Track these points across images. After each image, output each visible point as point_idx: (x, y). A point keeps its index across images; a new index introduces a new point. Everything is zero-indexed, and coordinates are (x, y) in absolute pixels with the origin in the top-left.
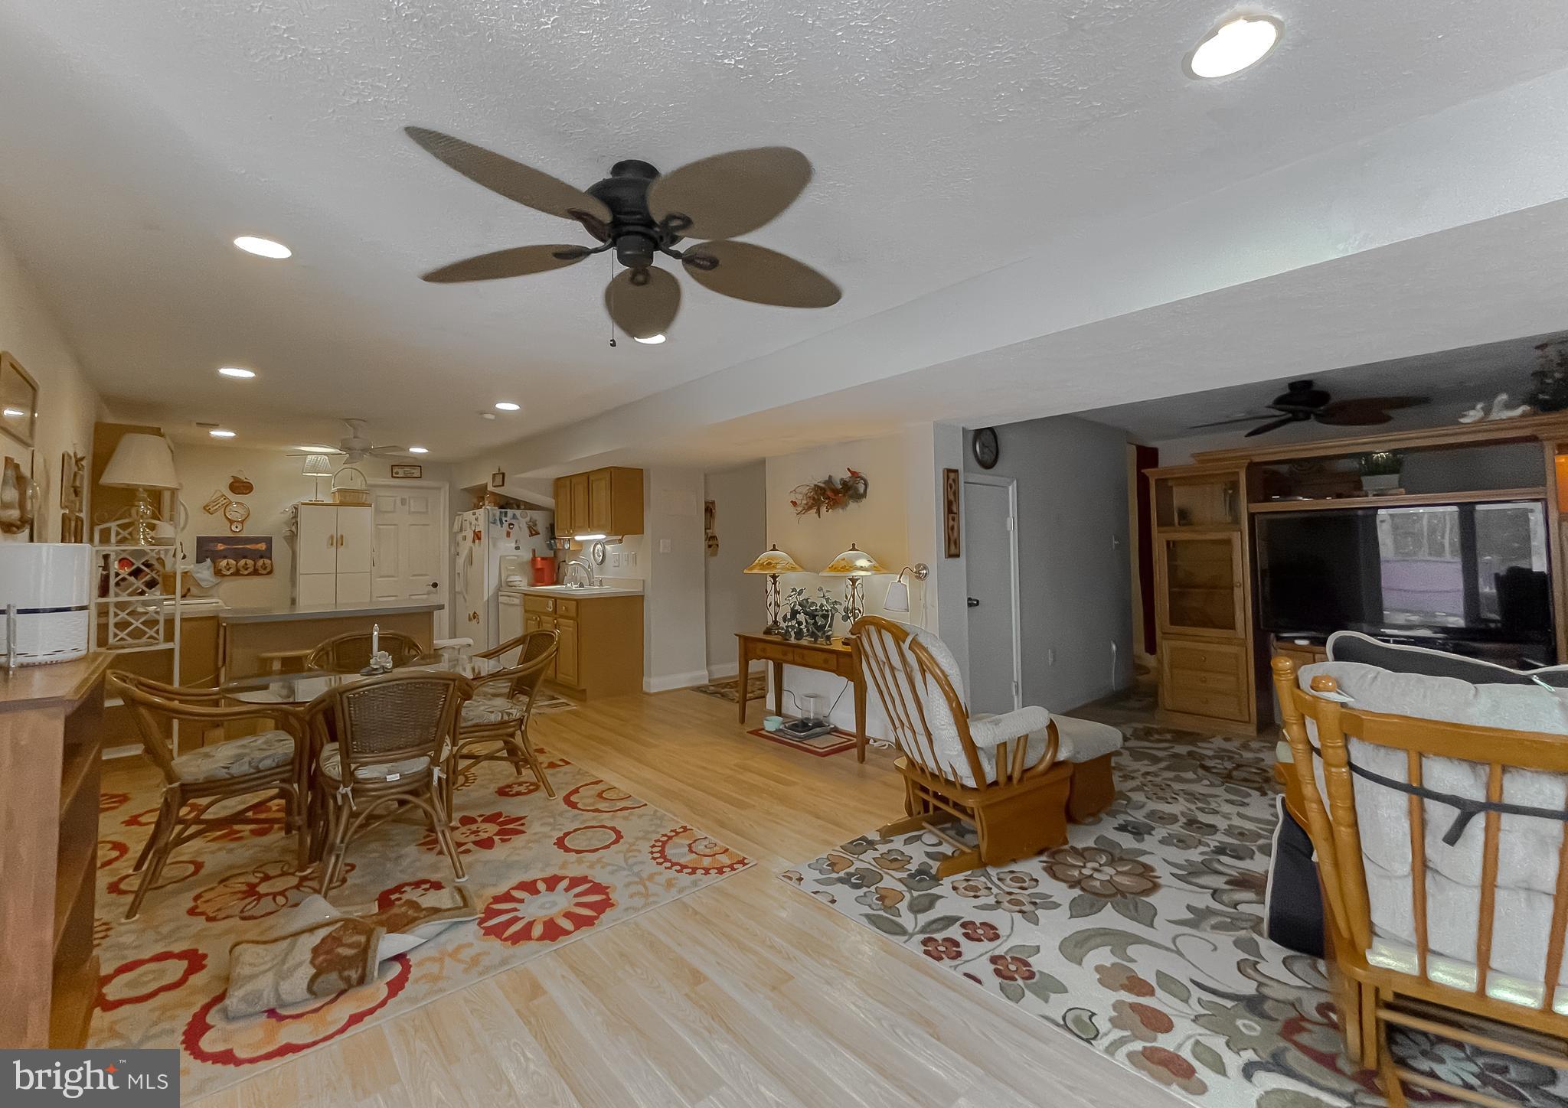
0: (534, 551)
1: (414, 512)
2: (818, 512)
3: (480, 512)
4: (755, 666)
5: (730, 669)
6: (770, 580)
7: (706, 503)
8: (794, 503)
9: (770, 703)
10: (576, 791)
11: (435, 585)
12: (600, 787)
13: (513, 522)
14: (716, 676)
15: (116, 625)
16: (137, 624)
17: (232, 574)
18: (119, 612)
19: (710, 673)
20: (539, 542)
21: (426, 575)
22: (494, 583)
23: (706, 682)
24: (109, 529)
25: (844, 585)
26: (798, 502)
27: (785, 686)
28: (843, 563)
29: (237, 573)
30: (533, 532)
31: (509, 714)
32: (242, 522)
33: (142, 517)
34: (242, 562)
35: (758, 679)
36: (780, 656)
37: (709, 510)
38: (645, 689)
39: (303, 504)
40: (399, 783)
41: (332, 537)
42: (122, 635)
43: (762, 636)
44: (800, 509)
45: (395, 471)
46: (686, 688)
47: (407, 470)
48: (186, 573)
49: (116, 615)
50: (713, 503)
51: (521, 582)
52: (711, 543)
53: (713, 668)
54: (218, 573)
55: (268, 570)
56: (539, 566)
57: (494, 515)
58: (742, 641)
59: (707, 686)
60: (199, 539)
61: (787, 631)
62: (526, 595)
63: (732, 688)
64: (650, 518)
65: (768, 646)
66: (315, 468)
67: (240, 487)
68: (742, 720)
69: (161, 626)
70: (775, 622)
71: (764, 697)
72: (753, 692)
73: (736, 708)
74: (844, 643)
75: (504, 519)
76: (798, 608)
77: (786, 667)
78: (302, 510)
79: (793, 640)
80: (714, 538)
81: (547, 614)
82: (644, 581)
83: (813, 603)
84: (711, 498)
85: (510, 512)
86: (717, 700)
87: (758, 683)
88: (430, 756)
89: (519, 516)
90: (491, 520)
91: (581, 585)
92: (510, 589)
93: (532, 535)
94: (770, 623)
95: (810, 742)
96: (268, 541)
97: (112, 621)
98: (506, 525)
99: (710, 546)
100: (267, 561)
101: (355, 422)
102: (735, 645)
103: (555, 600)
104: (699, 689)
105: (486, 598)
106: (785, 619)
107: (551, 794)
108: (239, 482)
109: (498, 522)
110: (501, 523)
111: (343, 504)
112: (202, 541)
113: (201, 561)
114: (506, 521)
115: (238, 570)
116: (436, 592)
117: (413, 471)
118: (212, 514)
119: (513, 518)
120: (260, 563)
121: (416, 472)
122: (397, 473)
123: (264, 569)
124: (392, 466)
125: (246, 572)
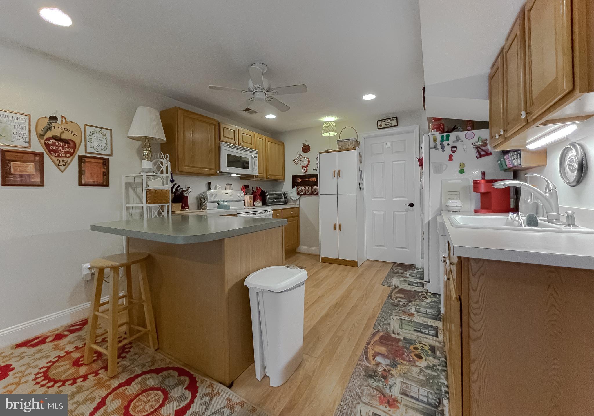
0: (483, 173)
1: (395, 152)
11: (411, 205)
13: (456, 144)
17: (303, 194)
21: (404, 197)
22: (435, 206)
29: (305, 194)
32: (306, 167)
33: (146, 157)
34: (307, 188)
39: (320, 153)
41: (334, 172)
45: (379, 124)
47: (388, 121)
51: (462, 207)
54: (298, 193)
55: (317, 192)
56: (483, 190)
57: (435, 140)
60: (293, 176)
66: (327, 130)
67: (306, 149)
75: (445, 143)
78: (320, 156)
85: (454, 135)
89: (464, 138)
90: (433, 145)
93: (481, 156)
96: (317, 176)
98: (448, 149)
100: (316, 187)
108: (305, 146)
109: (439, 146)
110: (443, 147)
111: (340, 150)
112: (294, 178)
113: (293, 187)
114: (448, 145)
115: (305, 192)
116: (413, 210)
117: (391, 122)
118: (296, 164)
119: (457, 140)
120: (314, 189)
121: (394, 122)
122: (381, 126)
123: (315, 192)
124: (378, 121)
125: (308, 193)
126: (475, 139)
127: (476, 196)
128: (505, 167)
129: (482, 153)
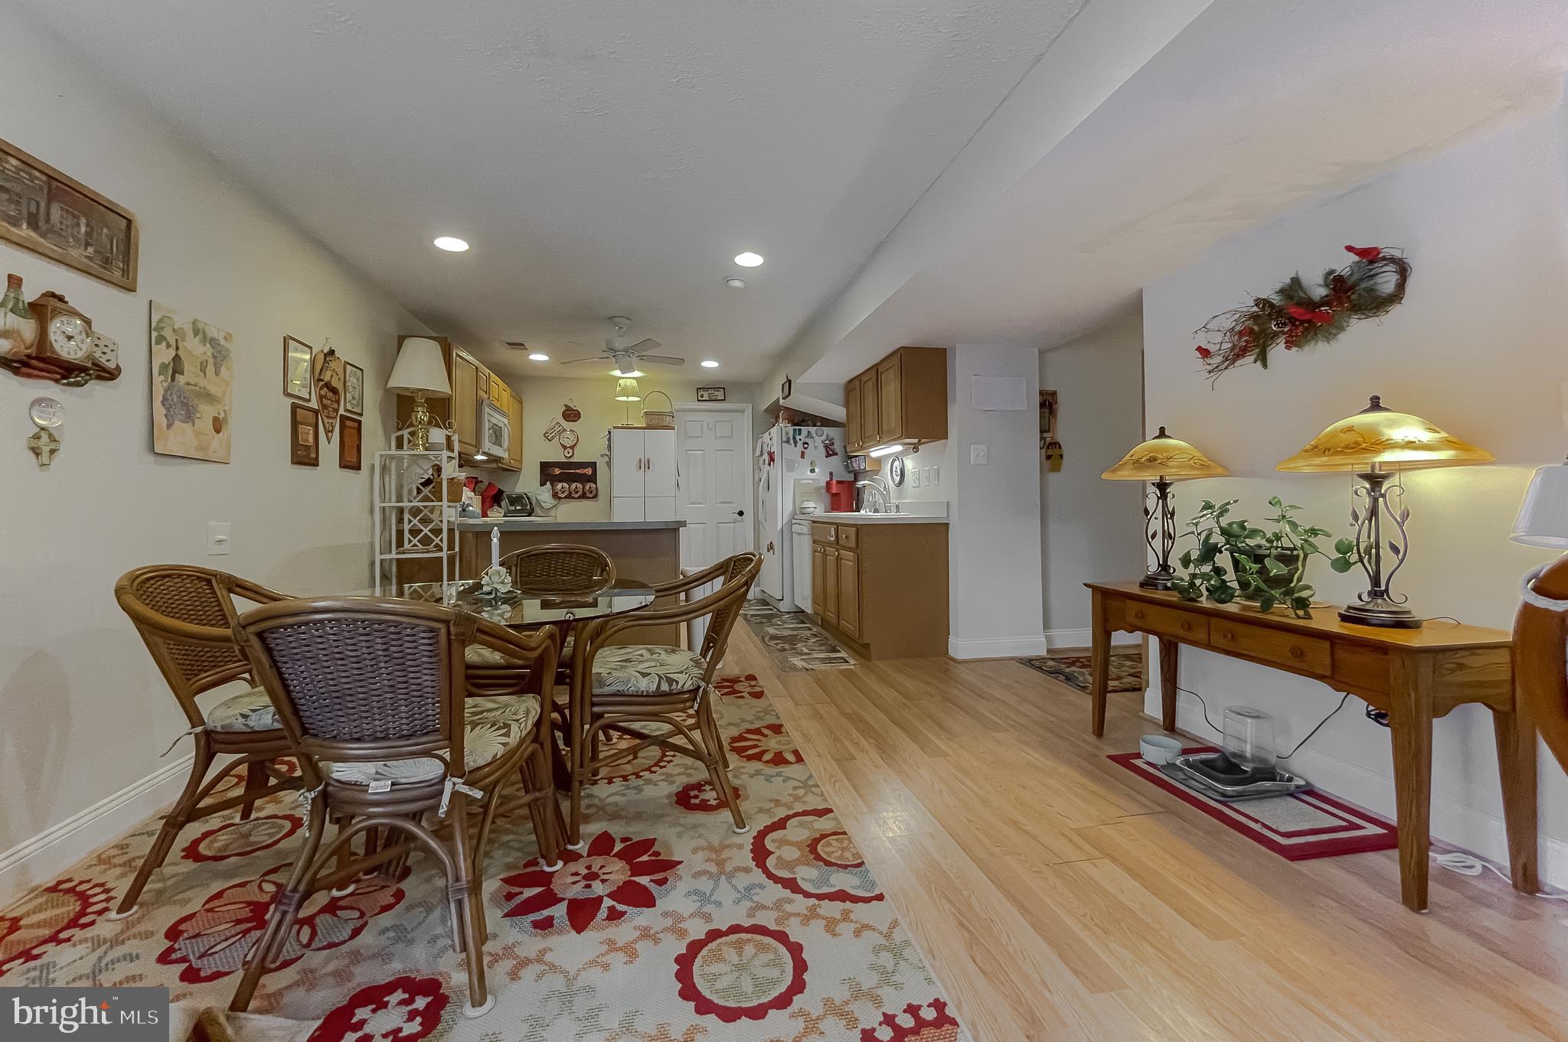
0: (831, 474)
1: (720, 437)
2: (1263, 359)
3: (774, 430)
4: (1121, 639)
5: (1078, 636)
6: (1153, 493)
7: (1041, 393)
8: (1205, 353)
9: (1153, 703)
10: (781, 824)
11: (741, 513)
12: (824, 824)
13: (808, 440)
14: (1059, 644)
15: (411, 532)
16: (426, 531)
17: (566, 497)
18: (412, 519)
19: (1049, 639)
20: (836, 463)
21: (731, 503)
22: (789, 508)
23: (1044, 653)
24: (402, 436)
25: (1350, 491)
26: (1212, 348)
27: (1183, 681)
28: (1350, 438)
29: (569, 496)
30: (830, 452)
31: (670, 681)
32: (572, 447)
33: (420, 423)
34: (574, 486)
35: (1128, 657)
36: (1177, 630)
37: (1048, 404)
38: (951, 653)
39: (614, 428)
40: (390, 796)
41: (640, 461)
42: (415, 541)
43: (1136, 590)
44: (1218, 360)
45: (700, 394)
46: (1012, 659)
47: (711, 391)
48: (452, 479)
49: (410, 521)
50: (1054, 394)
51: (817, 508)
52: (1050, 452)
53: (1054, 632)
54: (555, 495)
55: (594, 493)
56: (834, 491)
57: (787, 433)
58: (1099, 596)
59: (1042, 659)
60: (542, 464)
61: (1192, 584)
62: (814, 522)
63: (1084, 666)
64: (956, 414)
65: (1146, 608)
66: (625, 392)
67: (571, 415)
68: (1099, 730)
69: (445, 534)
70: (1164, 567)
71: (1138, 689)
72: (1119, 678)
73: (1087, 703)
74: (1345, 618)
75: (798, 437)
76: (1218, 539)
77: (1184, 650)
78: (615, 432)
79: (1205, 602)
80: (1055, 445)
81: (830, 544)
82: (948, 503)
83: (1254, 533)
84: (1050, 388)
85: (804, 430)
86: (1060, 686)
87: (1128, 663)
88: (441, 758)
89: (814, 434)
90: (784, 439)
91: (876, 511)
92: (802, 517)
93: (828, 455)
94: (1153, 567)
95: (1250, 808)
96: (593, 465)
97: (407, 527)
98: (800, 444)
99: (1049, 457)
100: (594, 486)
101: (619, 319)
102: (1085, 602)
103: (837, 525)
104: (1030, 662)
105: (780, 527)
106: (1186, 561)
107: (740, 823)
108: (570, 410)
109: (792, 441)
110: (795, 443)
111: (649, 427)
112: (545, 466)
113: (543, 484)
114: (800, 440)
115: (570, 493)
116: (742, 521)
117: (716, 393)
118: (550, 441)
119: (807, 437)
120: (587, 487)
121: (720, 395)
122: (702, 396)
123: (591, 493)
124: (698, 389)
125: (576, 496)
126: (824, 437)
127: (827, 498)
128: (851, 469)
129: (831, 452)
